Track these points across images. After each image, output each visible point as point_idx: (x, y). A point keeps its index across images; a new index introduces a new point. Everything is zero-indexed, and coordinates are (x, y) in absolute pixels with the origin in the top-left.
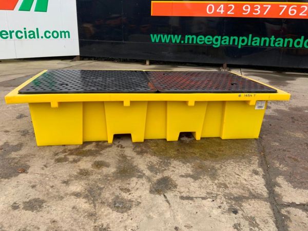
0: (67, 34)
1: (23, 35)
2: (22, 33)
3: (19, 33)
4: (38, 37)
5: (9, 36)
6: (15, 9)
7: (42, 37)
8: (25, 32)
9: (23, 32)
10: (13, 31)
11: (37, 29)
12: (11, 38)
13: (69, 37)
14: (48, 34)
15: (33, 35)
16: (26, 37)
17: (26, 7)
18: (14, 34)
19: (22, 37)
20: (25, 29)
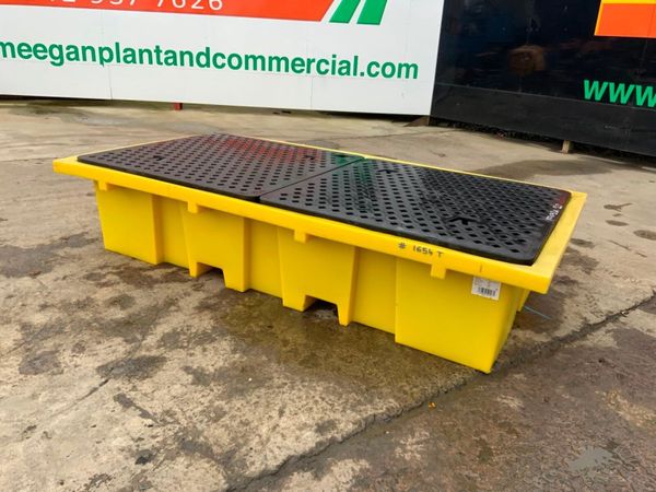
0: (412, 69)
1: (330, 67)
2: (327, 63)
3: (323, 65)
4: (355, 74)
5: (305, 68)
6: (323, 20)
7: (362, 74)
8: (334, 62)
9: (330, 62)
10: (314, 60)
11: (356, 58)
12: (308, 72)
13: (415, 77)
14: (374, 69)
15: (347, 68)
16: (333, 73)
17: (343, 17)
18: (313, 66)
19: (327, 71)
20: (334, 56)
